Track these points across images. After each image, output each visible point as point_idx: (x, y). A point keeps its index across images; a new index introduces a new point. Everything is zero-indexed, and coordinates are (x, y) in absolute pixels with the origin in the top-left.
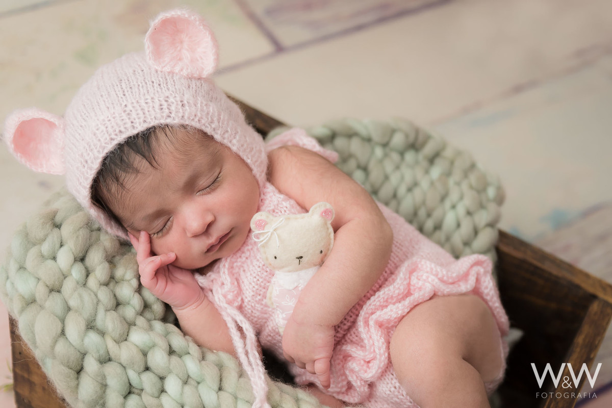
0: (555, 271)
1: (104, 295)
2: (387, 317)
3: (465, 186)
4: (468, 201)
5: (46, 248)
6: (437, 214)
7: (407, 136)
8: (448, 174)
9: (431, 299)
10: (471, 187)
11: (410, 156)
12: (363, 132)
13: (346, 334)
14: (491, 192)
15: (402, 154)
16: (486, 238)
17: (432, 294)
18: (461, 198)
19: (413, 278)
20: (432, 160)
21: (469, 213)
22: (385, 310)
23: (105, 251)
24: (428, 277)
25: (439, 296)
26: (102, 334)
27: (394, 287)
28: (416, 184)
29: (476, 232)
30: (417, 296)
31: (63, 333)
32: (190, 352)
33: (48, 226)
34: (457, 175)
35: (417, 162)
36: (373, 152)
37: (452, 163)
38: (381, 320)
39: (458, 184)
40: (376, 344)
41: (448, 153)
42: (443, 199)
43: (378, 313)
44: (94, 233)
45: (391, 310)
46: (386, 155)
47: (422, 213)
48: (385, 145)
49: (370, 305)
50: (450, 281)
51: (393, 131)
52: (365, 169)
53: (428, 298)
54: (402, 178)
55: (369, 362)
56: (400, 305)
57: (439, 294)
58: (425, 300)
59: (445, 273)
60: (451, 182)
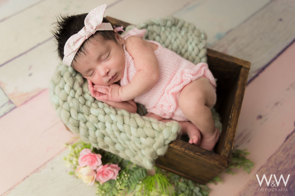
0: (227, 60)
1: (81, 100)
2: (175, 91)
3: (193, 35)
4: (196, 41)
5: (61, 85)
6: (185, 47)
7: (172, 22)
8: (187, 32)
9: (190, 83)
10: (196, 36)
11: (173, 28)
12: (157, 23)
13: (162, 97)
14: (203, 36)
15: (171, 28)
16: (203, 52)
17: (191, 81)
18: (193, 40)
19: (183, 77)
20: (181, 28)
21: (196, 45)
22: (174, 89)
23: (79, 83)
24: (188, 75)
25: (193, 81)
26: (83, 113)
27: (177, 81)
28: (177, 38)
29: (199, 51)
30: (185, 83)
31: (70, 116)
32: (112, 112)
33: (60, 77)
34: (190, 32)
35: (176, 30)
36: (161, 29)
37: (188, 28)
38: (173, 92)
39: (191, 35)
40: (172, 101)
41: (186, 25)
42: (187, 41)
43: (172, 90)
44: (74, 78)
45: (176, 88)
46: (166, 29)
47: (180, 47)
48: (165, 26)
49: (168, 87)
50: (196, 73)
51: (167, 21)
52: (159, 35)
53: (189, 83)
54: (172, 36)
55: (171, 106)
56: (179, 86)
57: (193, 80)
58: (188, 83)
59: (193, 71)
60: (189, 35)
